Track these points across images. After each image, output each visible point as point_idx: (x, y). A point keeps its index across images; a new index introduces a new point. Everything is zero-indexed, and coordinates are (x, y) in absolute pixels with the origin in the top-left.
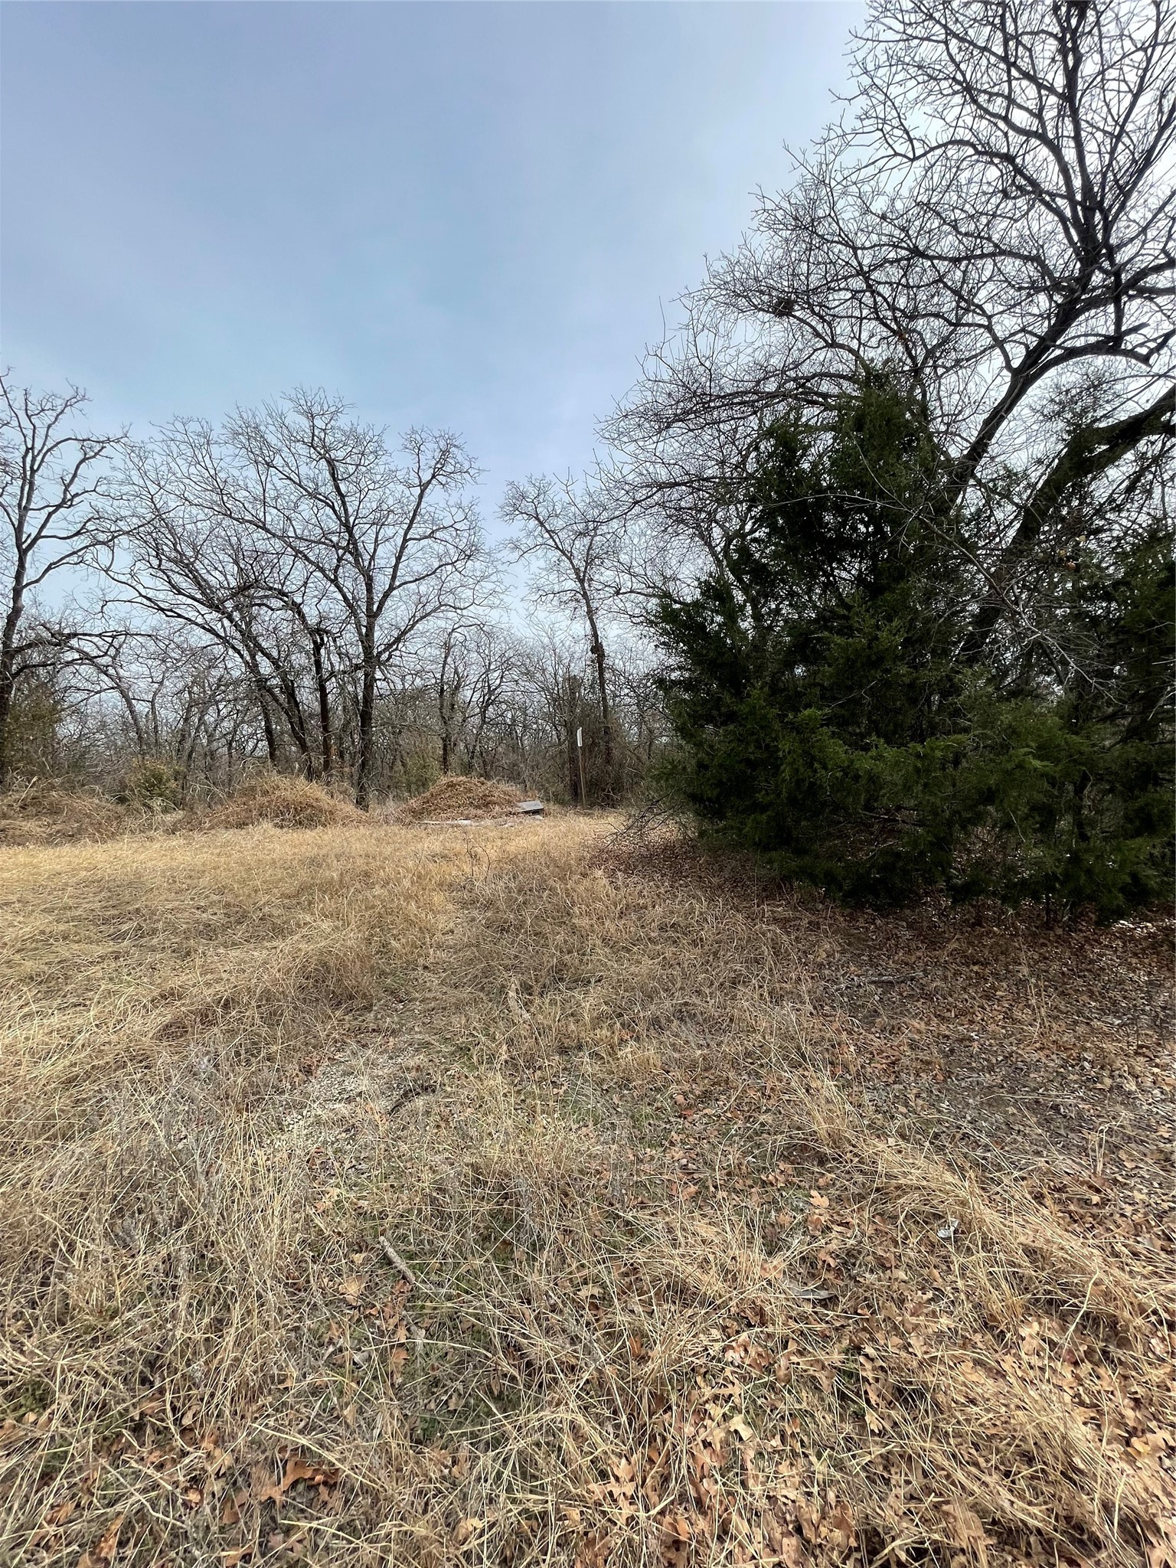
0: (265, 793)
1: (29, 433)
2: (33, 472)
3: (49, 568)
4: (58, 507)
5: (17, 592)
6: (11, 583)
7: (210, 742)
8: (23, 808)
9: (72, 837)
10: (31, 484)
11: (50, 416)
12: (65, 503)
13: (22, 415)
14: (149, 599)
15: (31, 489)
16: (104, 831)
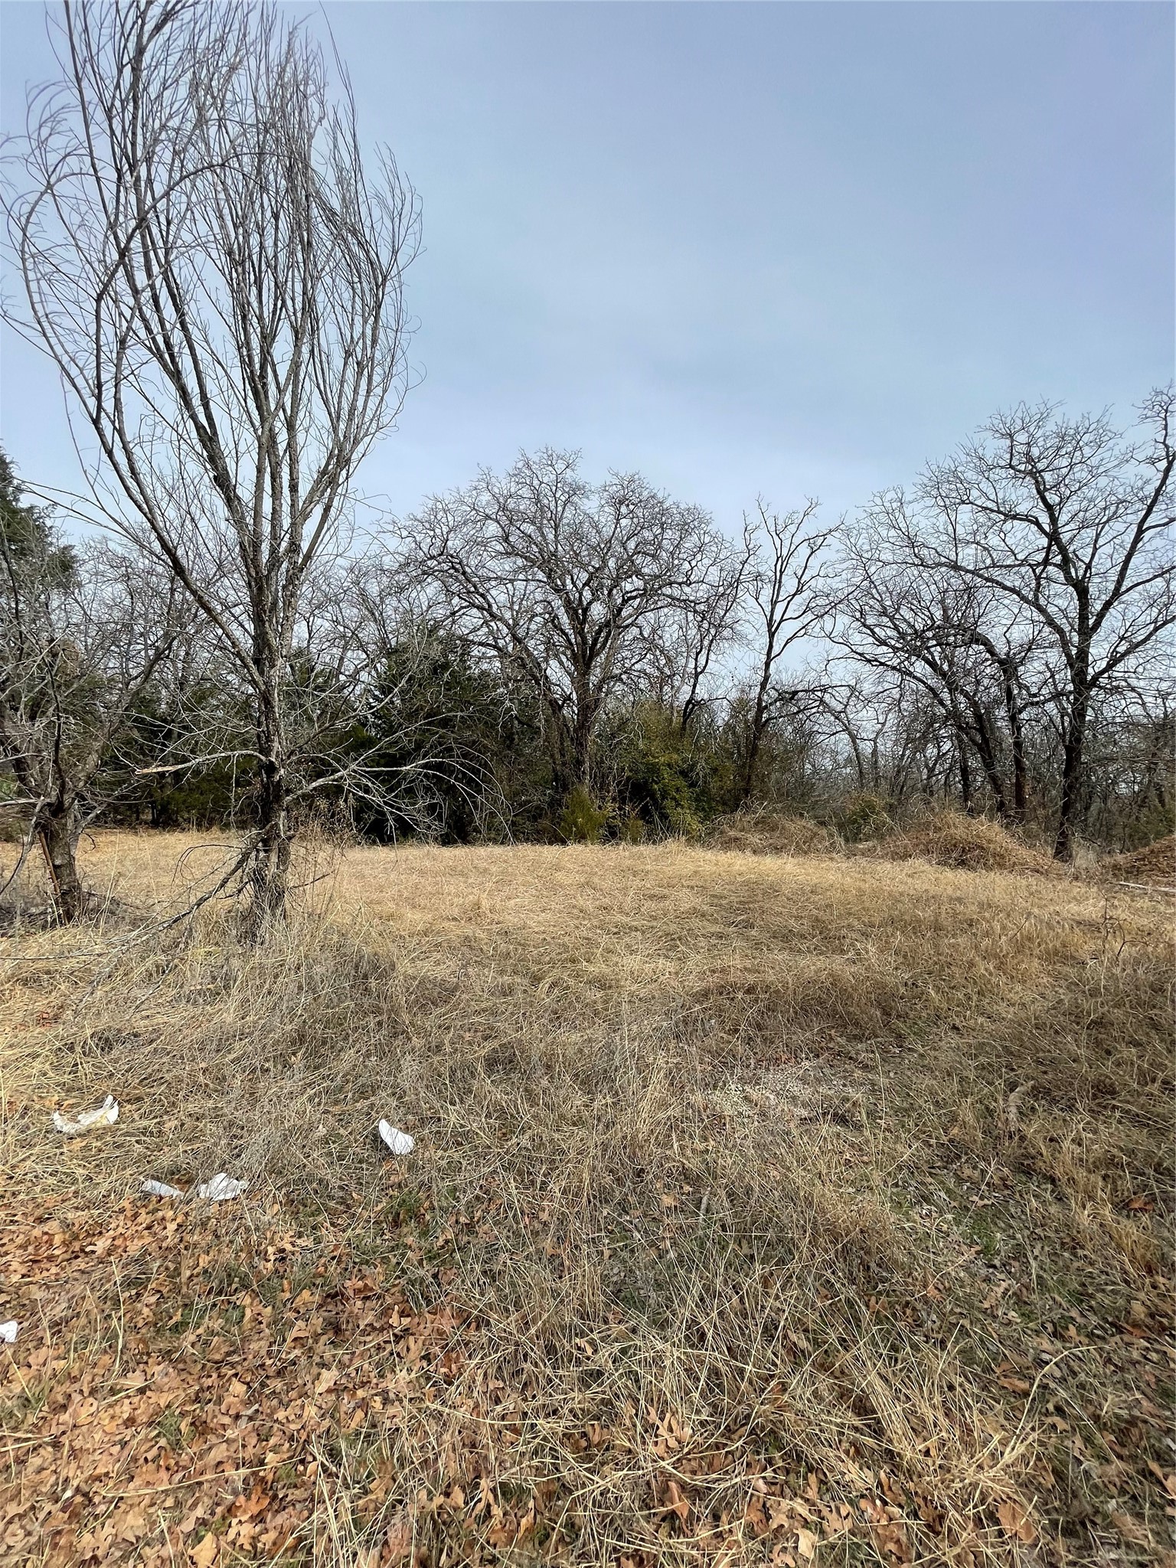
0: (938, 829)
1: (778, 547)
2: (781, 573)
3: (787, 643)
4: (794, 595)
5: (767, 665)
6: (764, 658)
7: (929, 777)
8: (756, 824)
9: (777, 850)
10: (780, 582)
11: (792, 528)
12: (799, 591)
13: (774, 534)
14: (860, 654)
15: (780, 587)
16: (805, 847)
